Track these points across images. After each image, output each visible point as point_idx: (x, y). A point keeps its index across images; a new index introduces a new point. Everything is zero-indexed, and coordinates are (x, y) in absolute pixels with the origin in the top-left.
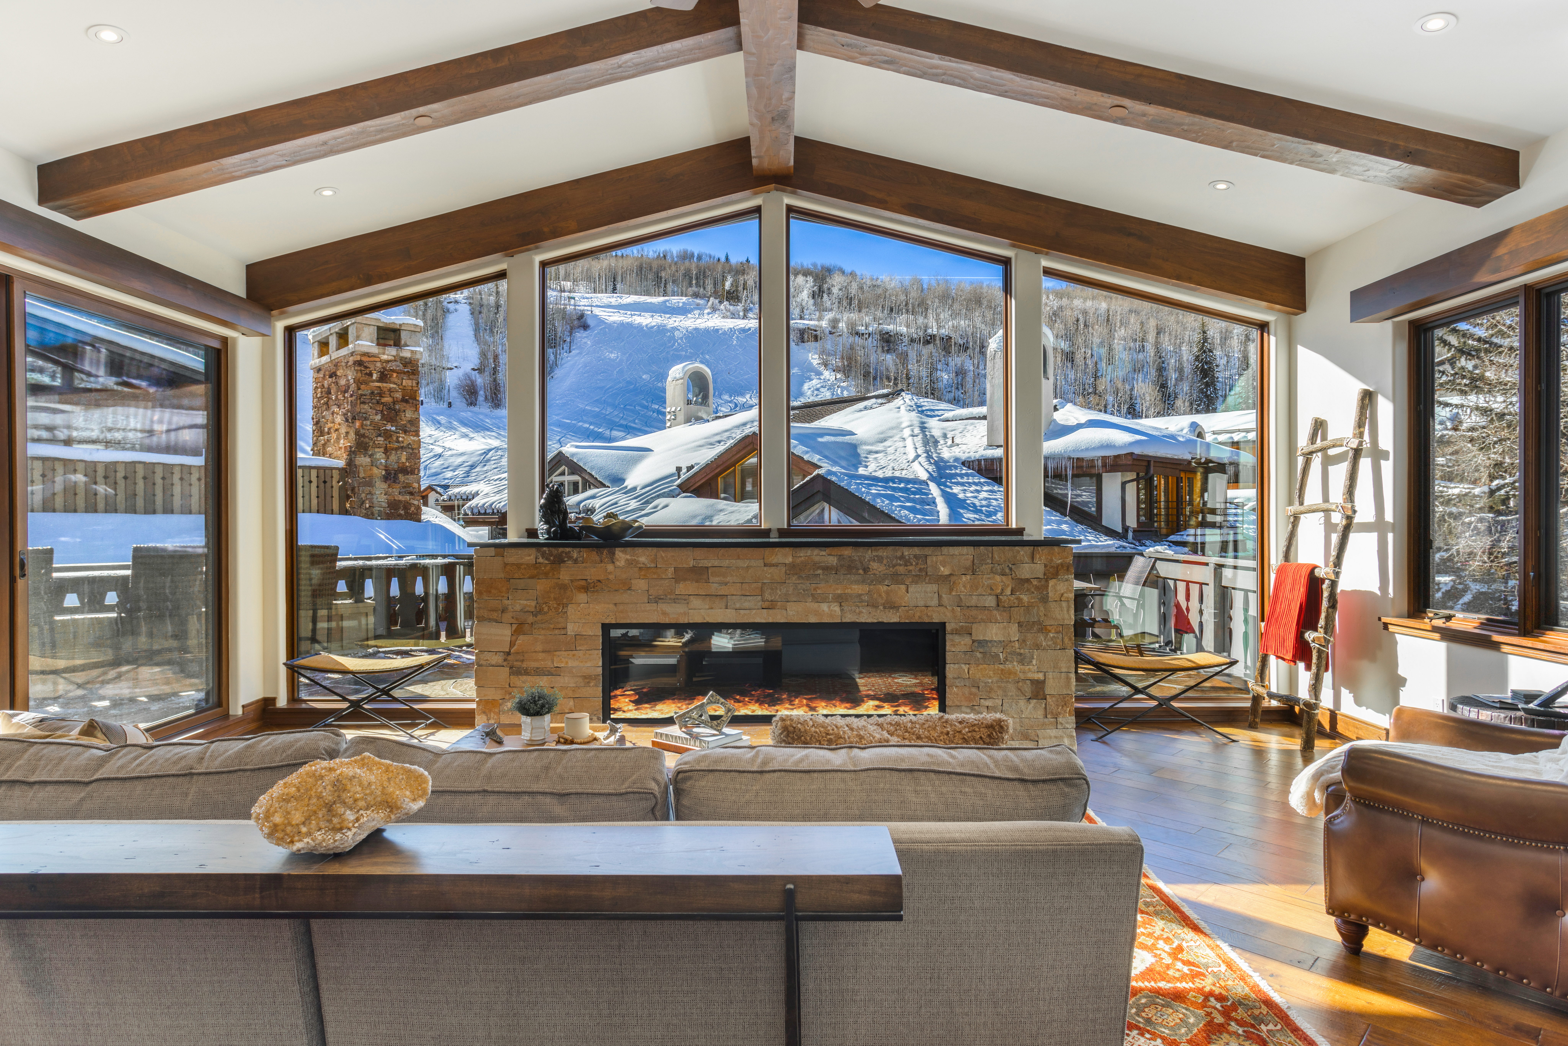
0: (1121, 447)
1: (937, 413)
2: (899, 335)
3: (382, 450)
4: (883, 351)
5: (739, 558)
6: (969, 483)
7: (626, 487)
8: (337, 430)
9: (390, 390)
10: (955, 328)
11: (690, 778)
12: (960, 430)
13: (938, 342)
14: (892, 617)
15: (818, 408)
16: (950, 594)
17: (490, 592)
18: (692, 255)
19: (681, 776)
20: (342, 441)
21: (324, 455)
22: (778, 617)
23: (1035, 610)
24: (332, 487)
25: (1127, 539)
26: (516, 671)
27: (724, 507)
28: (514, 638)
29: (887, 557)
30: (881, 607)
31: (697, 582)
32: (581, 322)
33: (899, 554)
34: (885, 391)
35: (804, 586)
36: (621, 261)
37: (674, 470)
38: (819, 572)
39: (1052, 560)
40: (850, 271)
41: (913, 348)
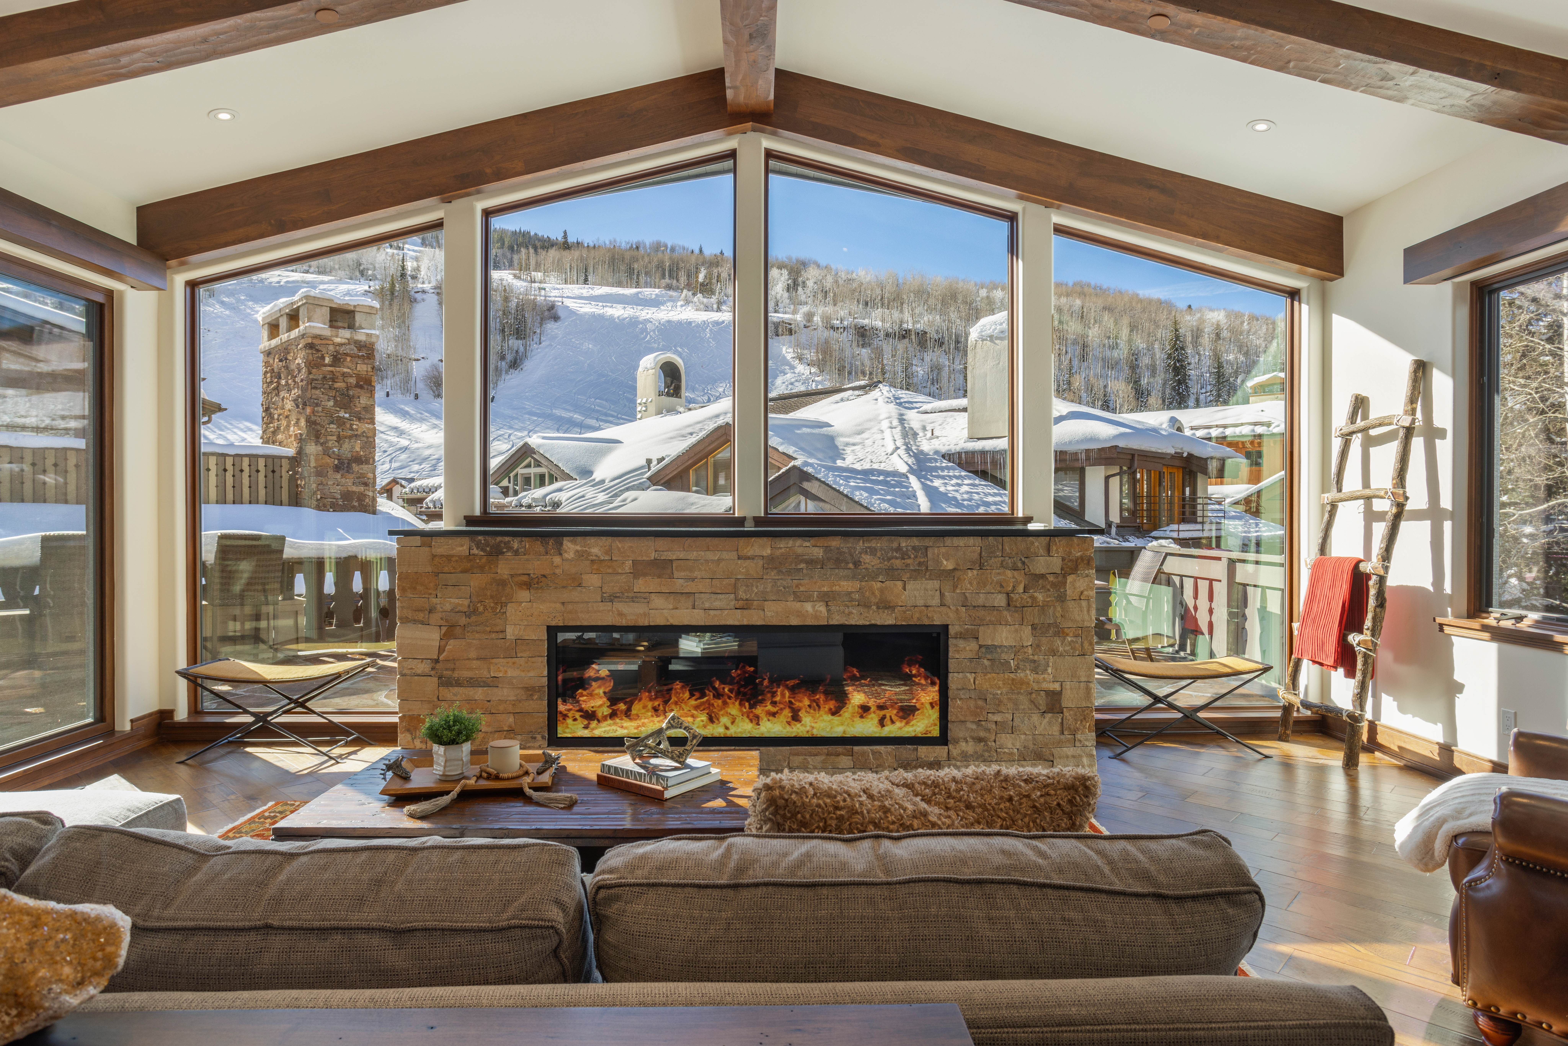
0: (1105, 440)
1: (915, 405)
2: (875, 329)
3: (335, 438)
4: (858, 346)
5: (708, 550)
6: (950, 477)
7: (594, 480)
8: (287, 417)
9: (344, 375)
10: (931, 323)
11: (617, 898)
12: (940, 422)
13: (913, 337)
14: (887, 619)
15: (793, 400)
16: (954, 591)
17: (415, 588)
18: (666, 246)
19: (602, 894)
20: (292, 429)
21: (273, 443)
22: (754, 618)
23: (1051, 611)
24: (281, 477)
25: (1110, 534)
26: (446, 682)
27: (696, 500)
28: (443, 643)
29: (881, 549)
30: (874, 607)
31: (659, 577)
32: (551, 313)
33: (895, 545)
34: (862, 383)
35: (785, 583)
36: (593, 252)
37: (644, 463)
38: (802, 566)
39: (1070, 552)
40: (825, 265)
41: (888, 342)
